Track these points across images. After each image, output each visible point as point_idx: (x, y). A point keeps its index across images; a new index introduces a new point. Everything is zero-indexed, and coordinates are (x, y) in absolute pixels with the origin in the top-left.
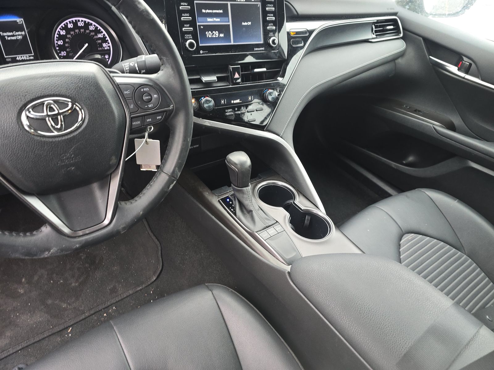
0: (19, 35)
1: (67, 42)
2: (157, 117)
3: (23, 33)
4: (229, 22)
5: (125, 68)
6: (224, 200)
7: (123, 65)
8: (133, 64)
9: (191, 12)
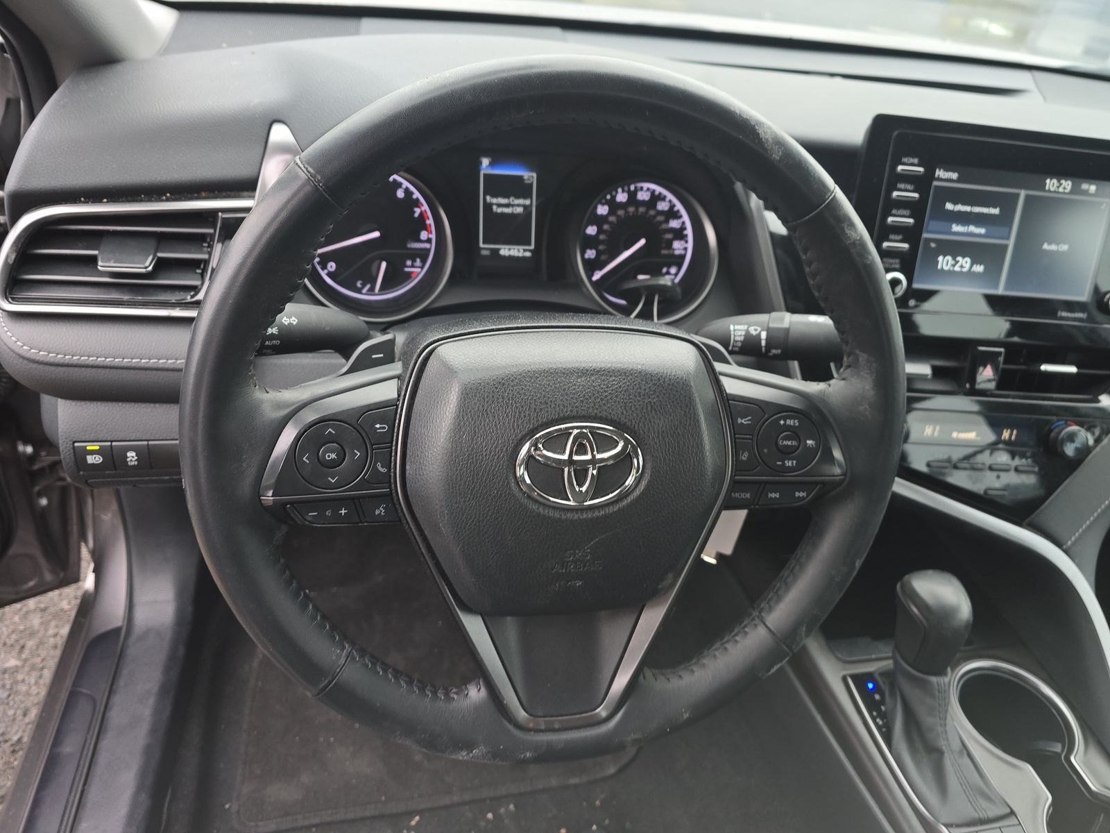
0: (518, 205)
1: (604, 232)
2: (797, 493)
3: (528, 202)
4: (1008, 238)
5: (735, 336)
6: (860, 680)
7: (732, 328)
8: (756, 330)
9: (917, 209)
